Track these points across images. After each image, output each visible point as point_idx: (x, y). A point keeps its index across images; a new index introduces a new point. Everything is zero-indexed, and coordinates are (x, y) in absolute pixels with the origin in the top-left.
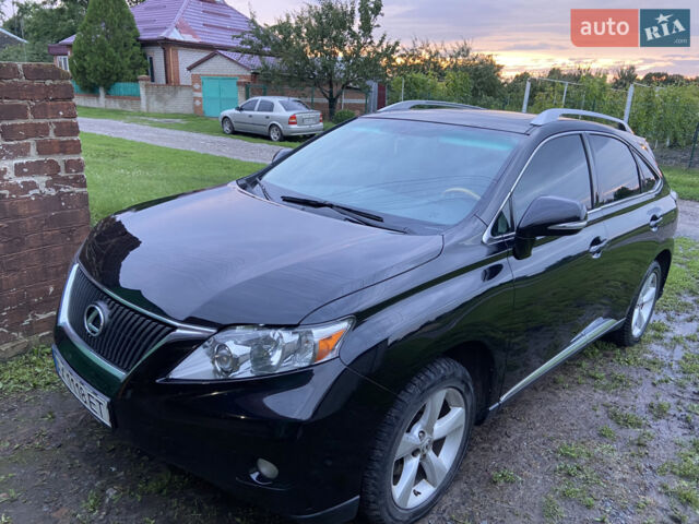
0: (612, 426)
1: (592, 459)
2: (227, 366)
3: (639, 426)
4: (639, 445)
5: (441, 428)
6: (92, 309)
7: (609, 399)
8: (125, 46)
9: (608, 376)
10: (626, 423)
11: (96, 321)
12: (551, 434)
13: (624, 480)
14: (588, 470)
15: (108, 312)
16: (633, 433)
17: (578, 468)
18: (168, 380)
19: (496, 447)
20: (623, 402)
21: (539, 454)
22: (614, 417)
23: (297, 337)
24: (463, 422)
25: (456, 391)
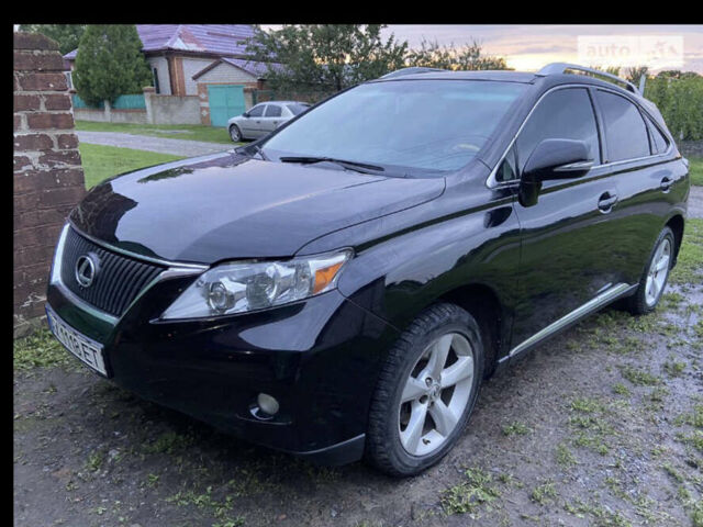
0: (626, 384)
1: (605, 412)
2: (223, 304)
3: (653, 383)
4: (653, 400)
5: (448, 377)
6: (83, 260)
7: (623, 361)
9: (621, 342)
10: (642, 381)
11: (87, 271)
12: (564, 392)
13: (639, 431)
14: (602, 423)
15: (99, 261)
16: (648, 390)
17: (591, 421)
18: (161, 320)
19: (508, 404)
20: (637, 363)
21: (552, 410)
22: (628, 376)
23: (293, 271)
24: (471, 371)
25: (463, 338)
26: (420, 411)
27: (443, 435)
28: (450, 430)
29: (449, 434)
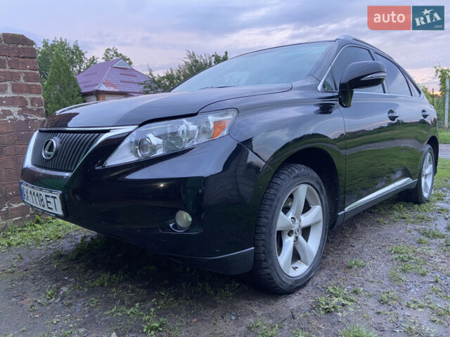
0: (425, 238)
1: (416, 253)
2: (148, 152)
3: (443, 237)
5: (306, 220)
6: (48, 142)
7: (418, 227)
8: (72, 97)
10: (435, 236)
11: (51, 148)
12: (384, 244)
13: (444, 262)
15: (59, 140)
18: (104, 167)
19: (346, 252)
20: (428, 227)
21: (378, 253)
22: (425, 234)
23: (196, 127)
24: (321, 217)
25: (313, 189)
26: (289, 242)
27: (306, 264)
28: (311, 260)
29: (310, 264)
